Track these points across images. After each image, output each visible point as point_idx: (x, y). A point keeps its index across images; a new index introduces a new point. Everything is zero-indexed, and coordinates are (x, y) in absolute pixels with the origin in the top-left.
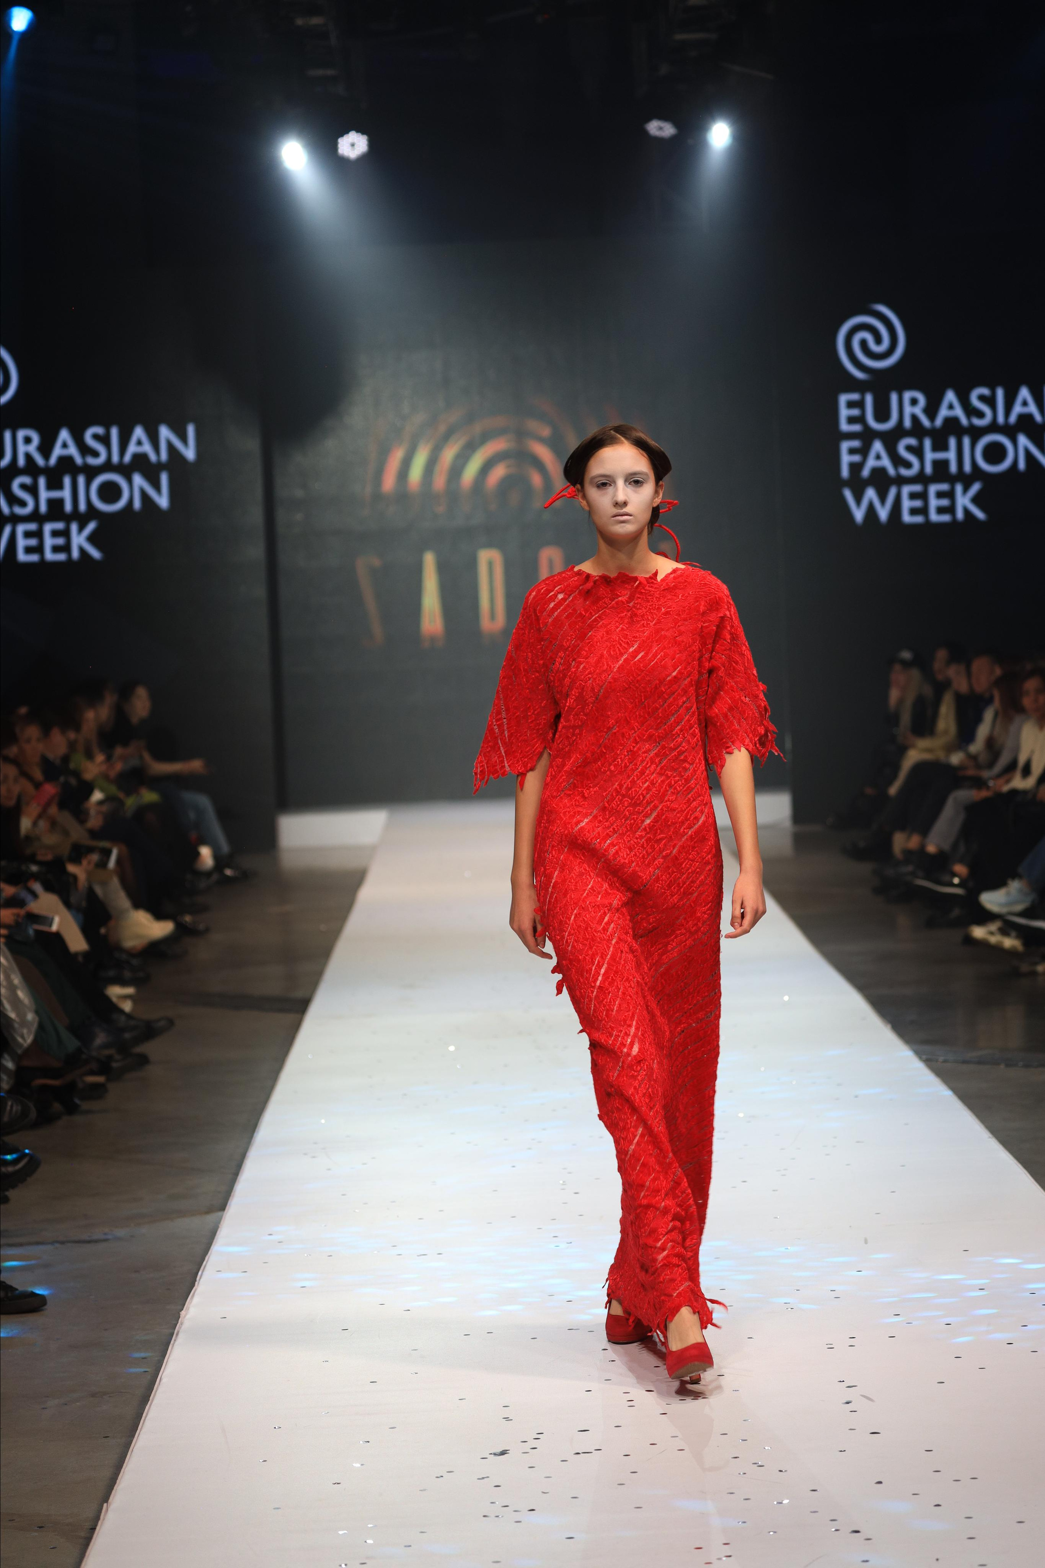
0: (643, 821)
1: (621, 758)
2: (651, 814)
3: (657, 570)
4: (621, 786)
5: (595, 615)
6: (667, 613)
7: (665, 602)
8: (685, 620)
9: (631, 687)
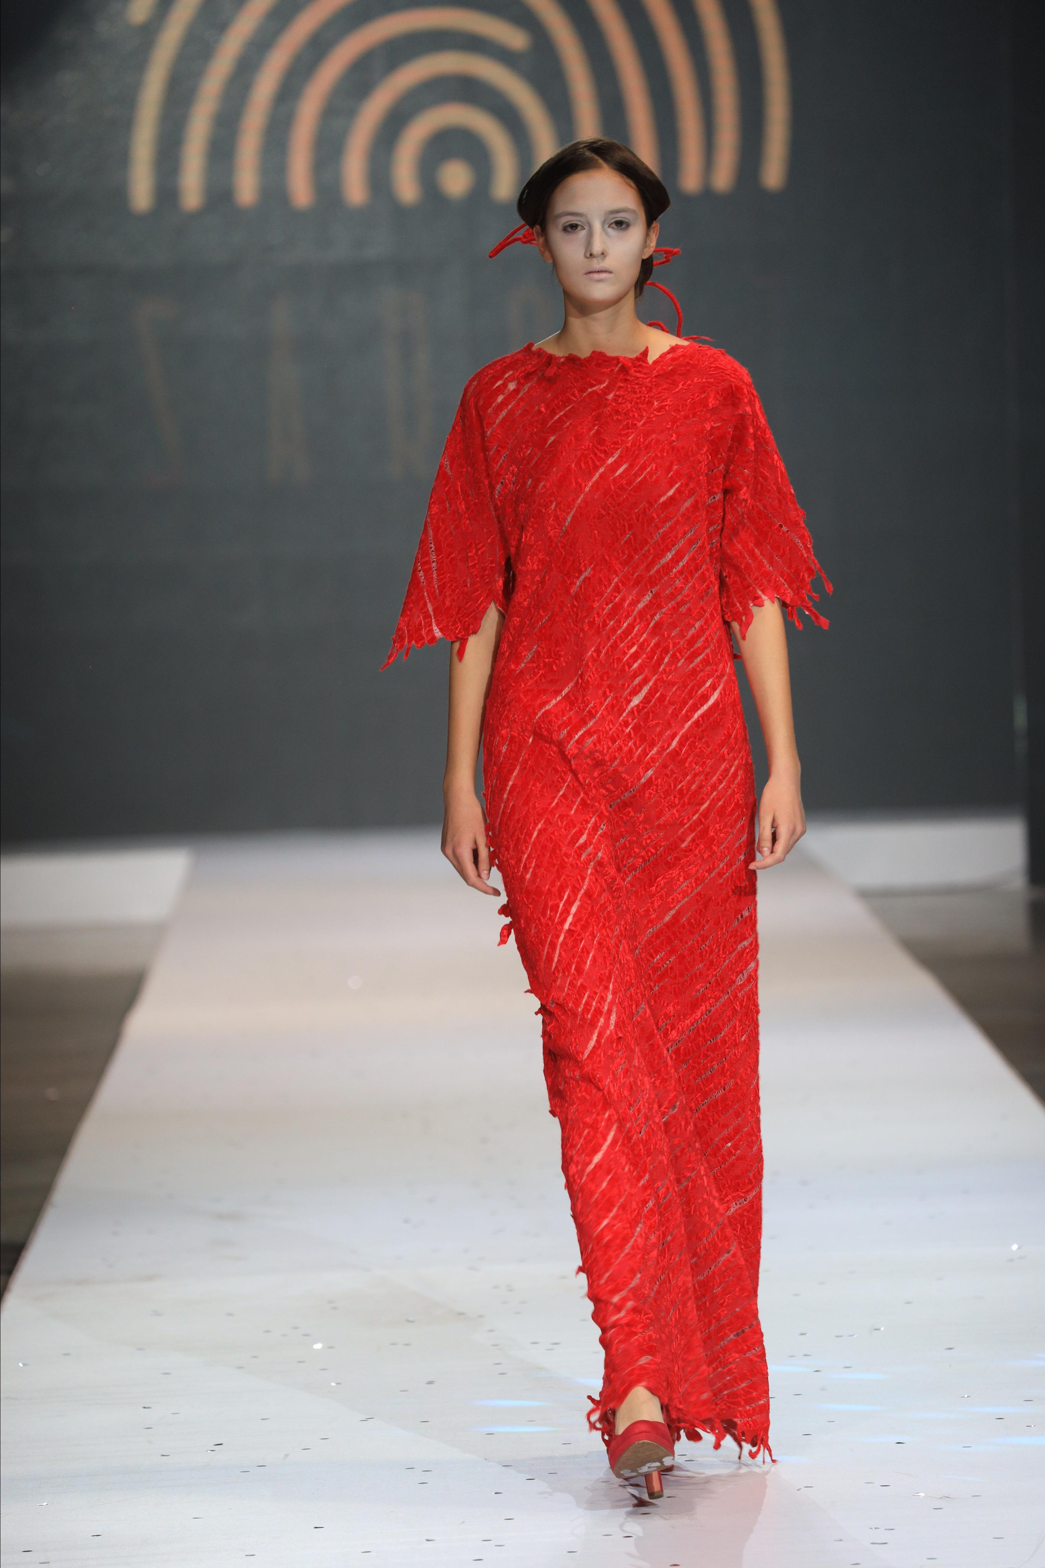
0: (629, 701)
1: (598, 614)
2: (640, 691)
3: (647, 348)
4: (598, 651)
5: (560, 412)
6: (659, 409)
7: (659, 393)
8: (687, 417)
9: (609, 514)
